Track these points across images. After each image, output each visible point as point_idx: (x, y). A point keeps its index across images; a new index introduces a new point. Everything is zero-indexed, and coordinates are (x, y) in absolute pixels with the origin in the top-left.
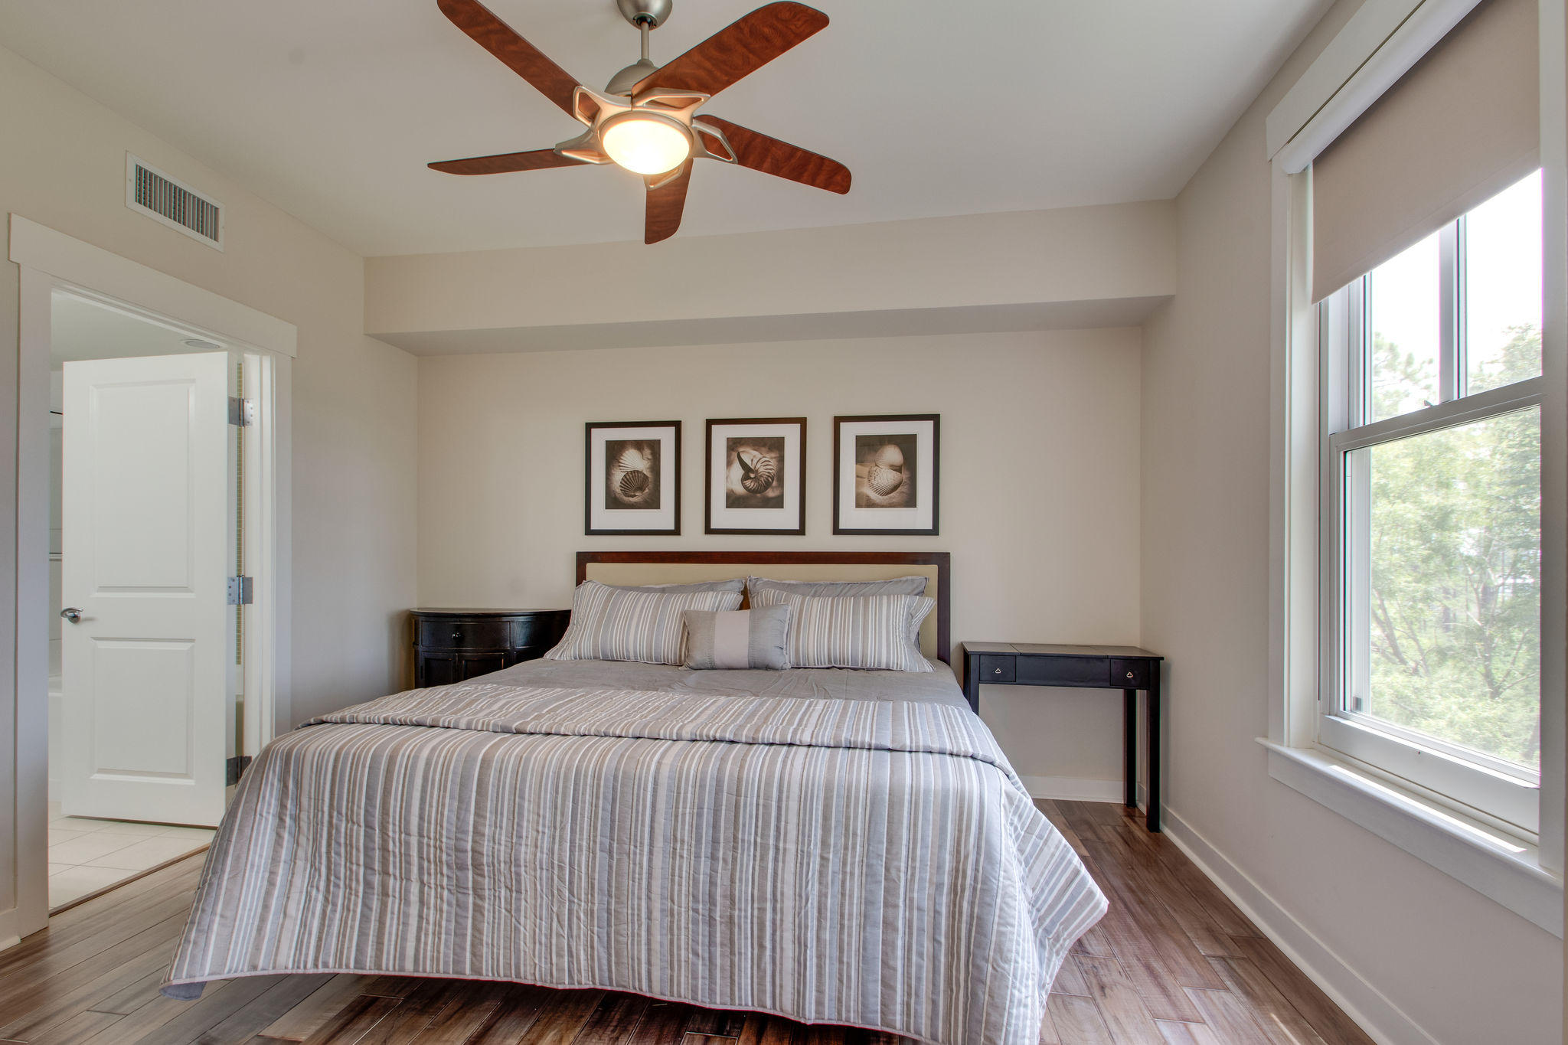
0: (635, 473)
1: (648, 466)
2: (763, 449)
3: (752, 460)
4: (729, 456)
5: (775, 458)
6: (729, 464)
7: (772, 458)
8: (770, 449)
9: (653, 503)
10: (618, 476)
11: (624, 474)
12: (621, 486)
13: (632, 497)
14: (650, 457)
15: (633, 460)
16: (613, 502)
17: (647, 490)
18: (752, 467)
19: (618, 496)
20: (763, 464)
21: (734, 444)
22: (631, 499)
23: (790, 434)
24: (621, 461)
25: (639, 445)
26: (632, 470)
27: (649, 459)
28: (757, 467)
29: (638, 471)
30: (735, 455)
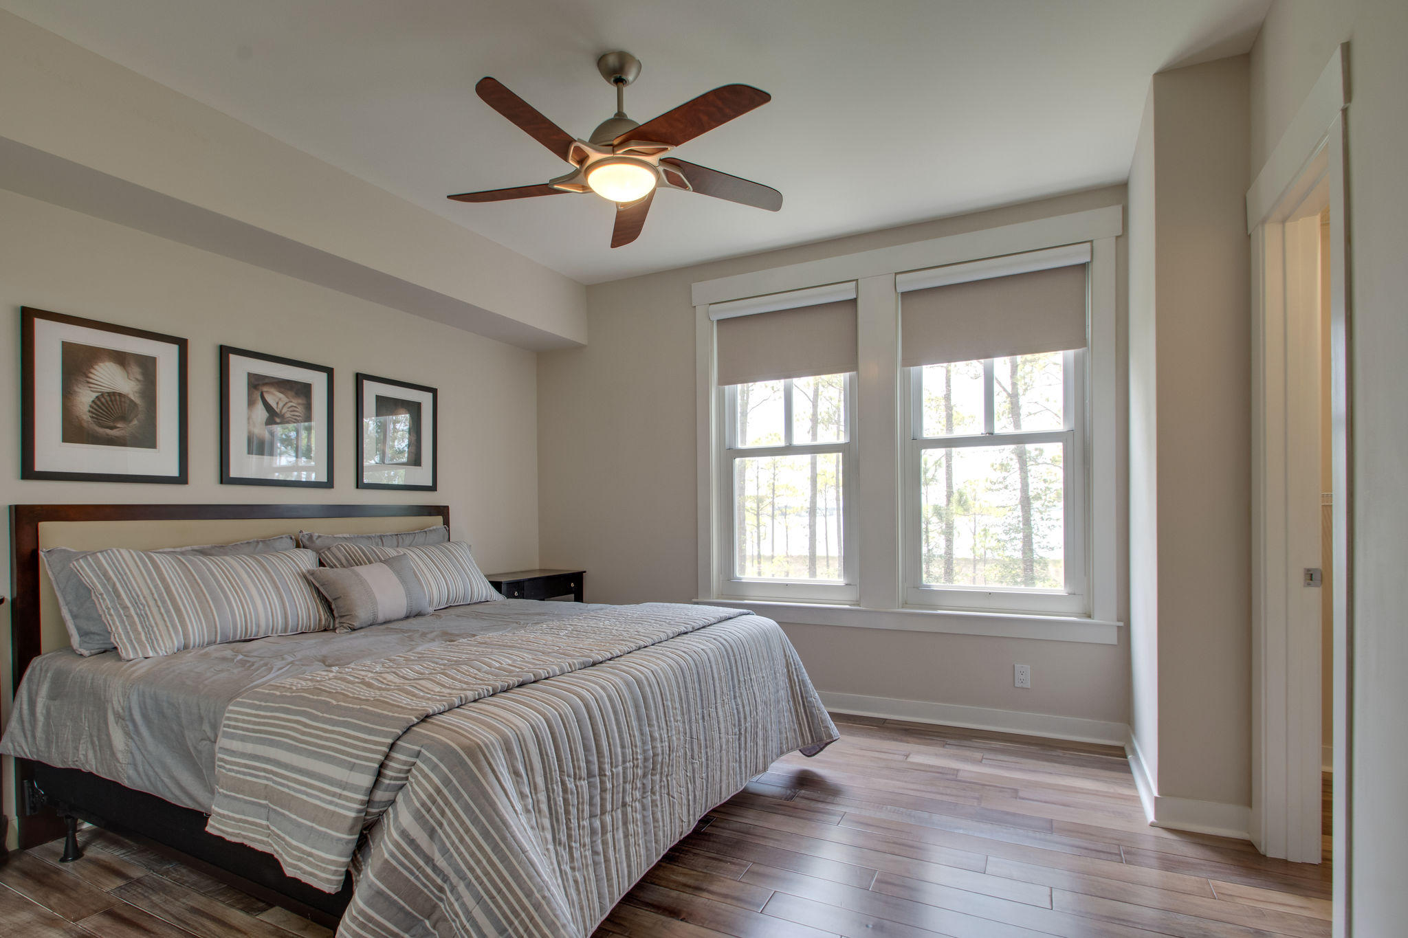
0: (115, 397)
1: (135, 389)
2: (289, 392)
3: (277, 403)
4: (250, 394)
5: (303, 404)
6: (251, 403)
7: (299, 404)
8: (297, 394)
9: (147, 439)
10: (85, 398)
11: (95, 395)
12: (89, 411)
13: (112, 428)
14: (140, 377)
15: (109, 377)
16: (73, 432)
17: (135, 422)
18: (278, 411)
19: (85, 425)
20: (290, 410)
21: (256, 383)
22: (108, 431)
23: (318, 381)
24: (91, 375)
25: (121, 358)
26: (109, 390)
27: (137, 380)
28: (284, 411)
29: (120, 394)
30: (257, 395)
